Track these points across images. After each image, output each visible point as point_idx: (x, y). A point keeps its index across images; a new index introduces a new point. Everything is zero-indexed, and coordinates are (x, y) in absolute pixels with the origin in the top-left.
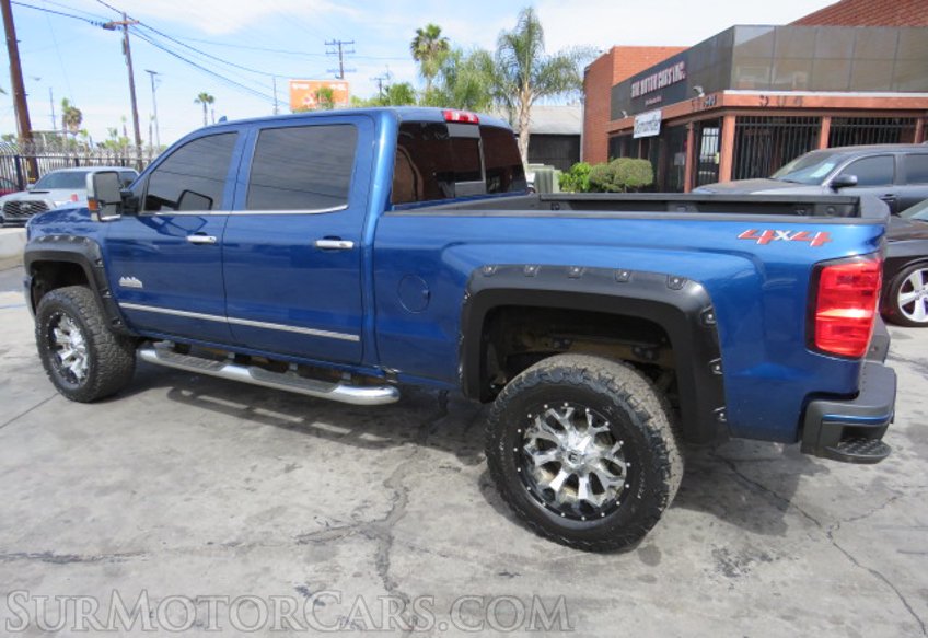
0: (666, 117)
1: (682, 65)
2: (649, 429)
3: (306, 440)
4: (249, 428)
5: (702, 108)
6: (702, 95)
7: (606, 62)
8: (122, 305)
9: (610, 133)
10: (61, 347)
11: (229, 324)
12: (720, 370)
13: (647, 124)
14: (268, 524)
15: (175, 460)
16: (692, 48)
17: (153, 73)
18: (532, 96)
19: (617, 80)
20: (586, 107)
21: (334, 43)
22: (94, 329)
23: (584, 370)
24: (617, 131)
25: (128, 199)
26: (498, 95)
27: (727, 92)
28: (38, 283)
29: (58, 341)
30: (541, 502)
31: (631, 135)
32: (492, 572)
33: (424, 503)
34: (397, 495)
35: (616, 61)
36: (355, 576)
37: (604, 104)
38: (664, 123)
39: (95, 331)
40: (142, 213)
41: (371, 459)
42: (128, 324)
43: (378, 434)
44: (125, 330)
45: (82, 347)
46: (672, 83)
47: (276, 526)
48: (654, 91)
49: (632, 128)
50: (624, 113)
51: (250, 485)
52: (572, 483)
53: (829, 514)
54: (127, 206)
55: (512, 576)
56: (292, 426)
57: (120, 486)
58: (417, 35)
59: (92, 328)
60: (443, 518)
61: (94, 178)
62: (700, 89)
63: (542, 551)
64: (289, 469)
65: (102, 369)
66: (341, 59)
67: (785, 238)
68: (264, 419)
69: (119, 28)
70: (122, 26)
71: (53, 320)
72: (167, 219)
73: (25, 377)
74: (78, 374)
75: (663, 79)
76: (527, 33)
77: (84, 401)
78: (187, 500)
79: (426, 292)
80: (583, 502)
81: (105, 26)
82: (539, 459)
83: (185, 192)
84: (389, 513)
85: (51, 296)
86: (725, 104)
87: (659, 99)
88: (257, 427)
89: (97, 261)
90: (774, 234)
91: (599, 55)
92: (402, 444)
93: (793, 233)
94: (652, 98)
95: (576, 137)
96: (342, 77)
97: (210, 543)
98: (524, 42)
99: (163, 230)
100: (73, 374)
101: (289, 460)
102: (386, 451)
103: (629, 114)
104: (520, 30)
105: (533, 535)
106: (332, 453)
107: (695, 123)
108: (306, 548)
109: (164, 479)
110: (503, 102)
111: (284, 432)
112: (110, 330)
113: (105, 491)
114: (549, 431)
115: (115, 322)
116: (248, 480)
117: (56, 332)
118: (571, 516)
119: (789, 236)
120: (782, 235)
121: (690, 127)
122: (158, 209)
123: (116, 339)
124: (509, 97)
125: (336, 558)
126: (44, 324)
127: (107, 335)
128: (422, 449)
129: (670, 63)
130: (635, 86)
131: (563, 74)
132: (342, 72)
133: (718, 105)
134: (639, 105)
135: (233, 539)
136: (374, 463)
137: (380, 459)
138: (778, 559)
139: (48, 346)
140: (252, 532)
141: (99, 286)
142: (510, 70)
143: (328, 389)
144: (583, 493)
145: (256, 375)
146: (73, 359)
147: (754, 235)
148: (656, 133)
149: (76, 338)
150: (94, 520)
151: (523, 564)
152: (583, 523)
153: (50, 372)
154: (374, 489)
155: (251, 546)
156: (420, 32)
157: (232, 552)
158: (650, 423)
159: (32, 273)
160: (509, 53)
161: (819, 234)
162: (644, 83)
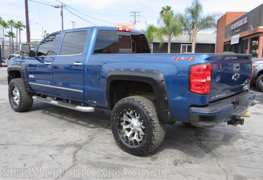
0: (241, 37)
1: (246, 18)
2: (149, 116)
3: (73, 125)
4: (59, 121)
5: (252, 33)
6: (252, 28)
7: (224, 18)
8: (29, 83)
9: (225, 43)
10: (14, 96)
11: (53, 88)
12: (167, 98)
13: (235, 40)
14: (51, 142)
15: (35, 126)
16: (250, 12)
17: (73, 22)
18: (198, 30)
19: (227, 24)
20: (218, 34)
21: (133, 12)
22: (22, 90)
23: (134, 99)
24: (226, 42)
25: (32, 52)
26: (185, 29)
27: (260, 27)
28: (10, 77)
29: (13, 94)
30: (124, 140)
31: (230, 44)
32: (104, 157)
33: (97, 141)
34: (90, 139)
35: (227, 17)
36: (67, 154)
37: (223, 33)
38: (240, 39)
39: (22, 91)
40: (36, 56)
41: (88, 130)
42: (31, 89)
43: (94, 125)
44: (30, 90)
45: (19, 96)
46: (243, 25)
47: (53, 142)
48: (238, 27)
49: (230, 41)
50: (228, 35)
51: (51, 133)
52: (133, 135)
53: (222, 155)
54: (32, 54)
55: (109, 159)
56: (71, 121)
57: (18, 131)
58: (162, 9)
59: (21, 90)
60: (99, 145)
61: (22, 46)
62: (251, 26)
63: (122, 154)
64: (64, 131)
65: (23, 102)
66: (135, 18)
67: (183, 59)
68: (65, 119)
69: (60, 8)
70: (61, 7)
71: (13, 87)
72: (43, 58)
73: (6, 105)
74: (18, 104)
75: (240, 23)
76: (196, 8)
77: (18, 112)
78: (33, 135)
79: (98, 77)
80: (135, 140)
81: (56, 7)
82: (125, 127)
83: (49, 51)
84: (85, 142)
85: (13, 80)
86: (259, 31)
87: (239, 30)
88: (61, 121)
89: (24, 70)
90: (181, 58)
91: (222, 15)
92: (100, 128)
93: (185, 57)
94: (237, 30)
95: (214, 45)
96: (135, 24)
97: (33, 144)
98: (195, 11)
99: (42, 61)
100: (16, 104)
101: (65, 129)
102: (94, 129)
103: (230, 36)
104: (193, 7)
105: (123, 151)
106: (79, 128)
107: (251, 38)
108: (57, 148)
109: (29, 130)
110: (187, 32)
111: (68, 123)
112: (26, 91)
113: (13, 131)
114: (127, 119)
115: (27, 88)
116: (51, 132)
117: (13, 91)
118: (132, 144)
119: (184, 58)
120: (182, 58)
121: (249, 40)
122: (41, 55)
123: (28, 93)
124: (189, 30)
125: (64, 150)
126: (10, 89)
127: (25, 92)
128: (105, 129)
129: (243, 17)
130: (232, 26)
131: (209, 22)
132: (135, 22)
133: (257, 32)
134: (233, 32)
135: (40, 144)
136: (89, 131)
137: (91, 131)
138: (195, 163)
139: (11, 95)
140: (45, 143)
141: (24, 77)
142: (189, 21)
143: (75, 107)
144: (135, 138)
145: (59, 103)
146: (17, 99)
147: (176, 58)
148: (238, 42)
149: (18, 94)
150: (7, 137)
151: (114, 157)
152: (134, 147)
153: (11, 103)
154: (85, 137)
155: (43, 146)
156: (163, 8)
157: (38, 146)
158: (149, 114)
159: (9, 74)
160: (189, 15)
161: (191, 57)
162: (235, 24)
